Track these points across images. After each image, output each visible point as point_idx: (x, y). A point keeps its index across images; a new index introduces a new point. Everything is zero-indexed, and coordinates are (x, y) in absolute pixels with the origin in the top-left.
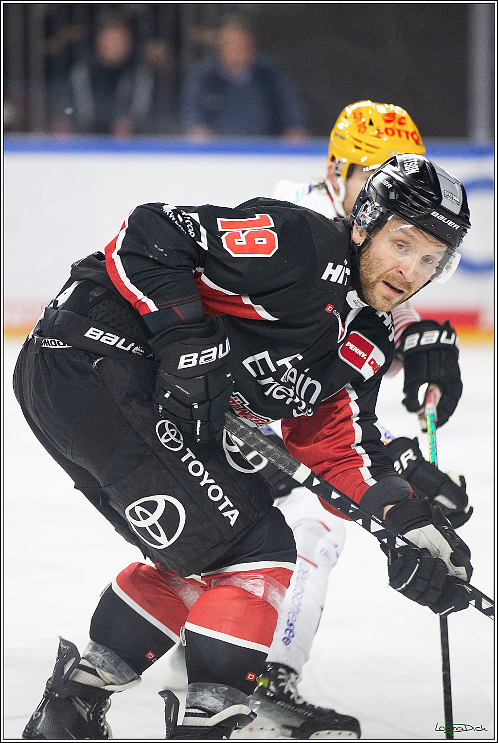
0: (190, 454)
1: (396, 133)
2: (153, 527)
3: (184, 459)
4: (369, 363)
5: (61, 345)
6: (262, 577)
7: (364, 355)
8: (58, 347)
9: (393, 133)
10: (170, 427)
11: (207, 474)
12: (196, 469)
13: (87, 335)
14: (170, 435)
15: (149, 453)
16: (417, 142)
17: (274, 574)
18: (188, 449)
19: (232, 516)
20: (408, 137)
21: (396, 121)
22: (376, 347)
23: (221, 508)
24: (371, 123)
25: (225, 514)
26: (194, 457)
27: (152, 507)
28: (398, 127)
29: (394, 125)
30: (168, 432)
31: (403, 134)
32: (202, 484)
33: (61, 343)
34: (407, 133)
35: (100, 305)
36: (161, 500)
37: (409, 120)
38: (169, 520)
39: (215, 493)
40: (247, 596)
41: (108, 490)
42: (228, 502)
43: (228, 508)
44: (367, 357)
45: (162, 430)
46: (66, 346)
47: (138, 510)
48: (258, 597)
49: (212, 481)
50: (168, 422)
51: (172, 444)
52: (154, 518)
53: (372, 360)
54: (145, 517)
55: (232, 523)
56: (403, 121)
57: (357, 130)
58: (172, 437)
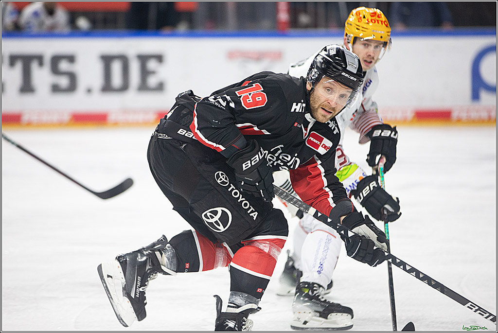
0: (232, 187)
1: (377, 21)
2: (216, 222)
3: (229, 190)
4: (322, 146)
5: (167, 137)
6: (268, 243)
7: (319, 143)
8: (165, 138)
9: (375, 22)
10: (222, 174)
11: (241, 196)
12: (236, 194)
13: (179, 132)
14: (222, 178)
15: (212, 188)
16: (387, 26)
17: (275, 242)
18: (231, 185)
19: (254, 215)
20: (382, 24)
21: (377, 16)
22: (325, 138)
23: (249, 212)
24: (364, 17)
25: (251, 215)
26: (234, 188)
27: (216, 213)
28: (377, 18)
29: (376, 18)
30: (221, 177)
31: (380, 22)
32: (239, 201)
33: (167, 136)
34: (382, 22)
35: (186, 117)
36: (219, 210)
37: (383, 16)
38: (224, 219)
39: (246, 205)
40: (261, 251)
41: (193, 205)
42: (252, 209)
43: (252, 212)
44: (320, 144)
45: (218, 176)
46: (169, 138)
47: (209, 214)
48: (266, 253)
49: (244, 199)
50: (220, 172)
51: (223, 183)
52: (216, 218)
53: (324, 144)
54: (212, 217)
55: (255, 219)
56: (380, 16)
57: (358, 21)
58: (223, 179)
